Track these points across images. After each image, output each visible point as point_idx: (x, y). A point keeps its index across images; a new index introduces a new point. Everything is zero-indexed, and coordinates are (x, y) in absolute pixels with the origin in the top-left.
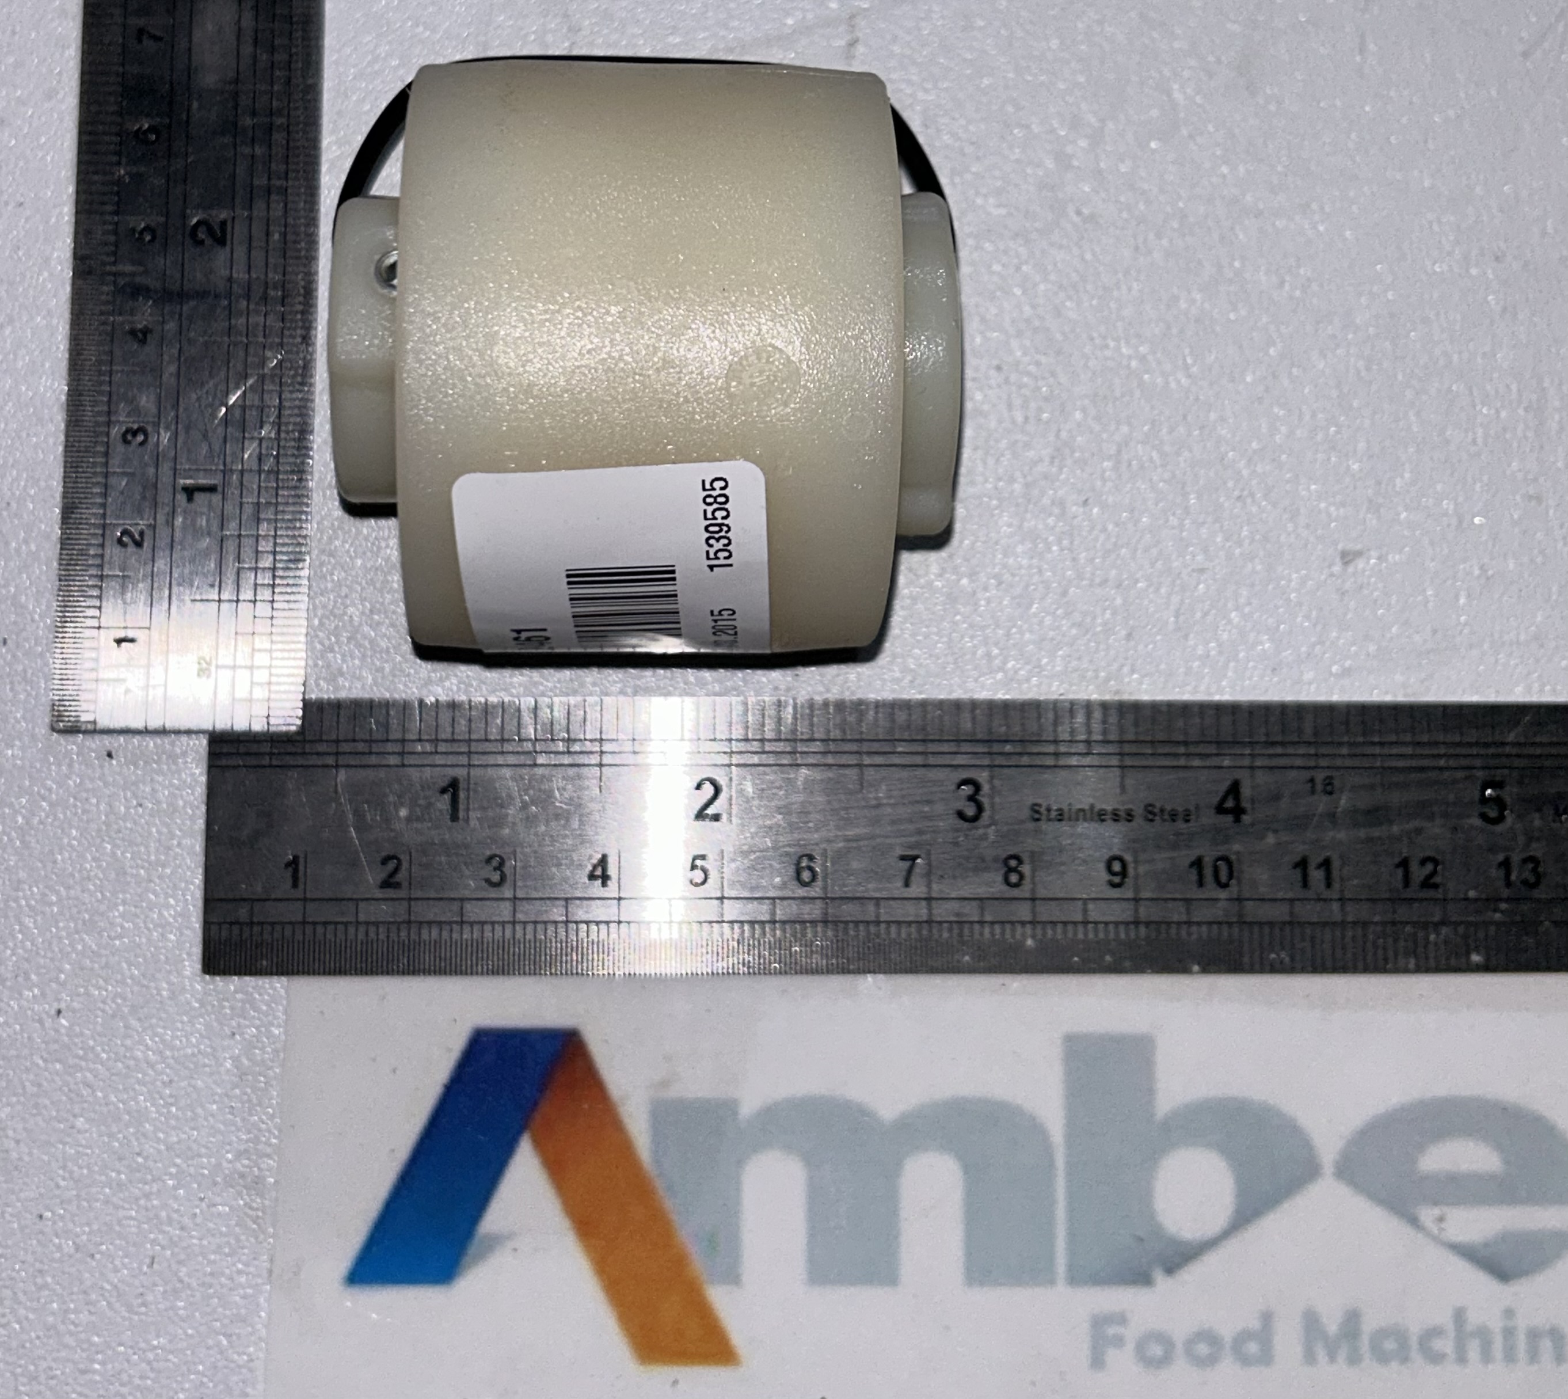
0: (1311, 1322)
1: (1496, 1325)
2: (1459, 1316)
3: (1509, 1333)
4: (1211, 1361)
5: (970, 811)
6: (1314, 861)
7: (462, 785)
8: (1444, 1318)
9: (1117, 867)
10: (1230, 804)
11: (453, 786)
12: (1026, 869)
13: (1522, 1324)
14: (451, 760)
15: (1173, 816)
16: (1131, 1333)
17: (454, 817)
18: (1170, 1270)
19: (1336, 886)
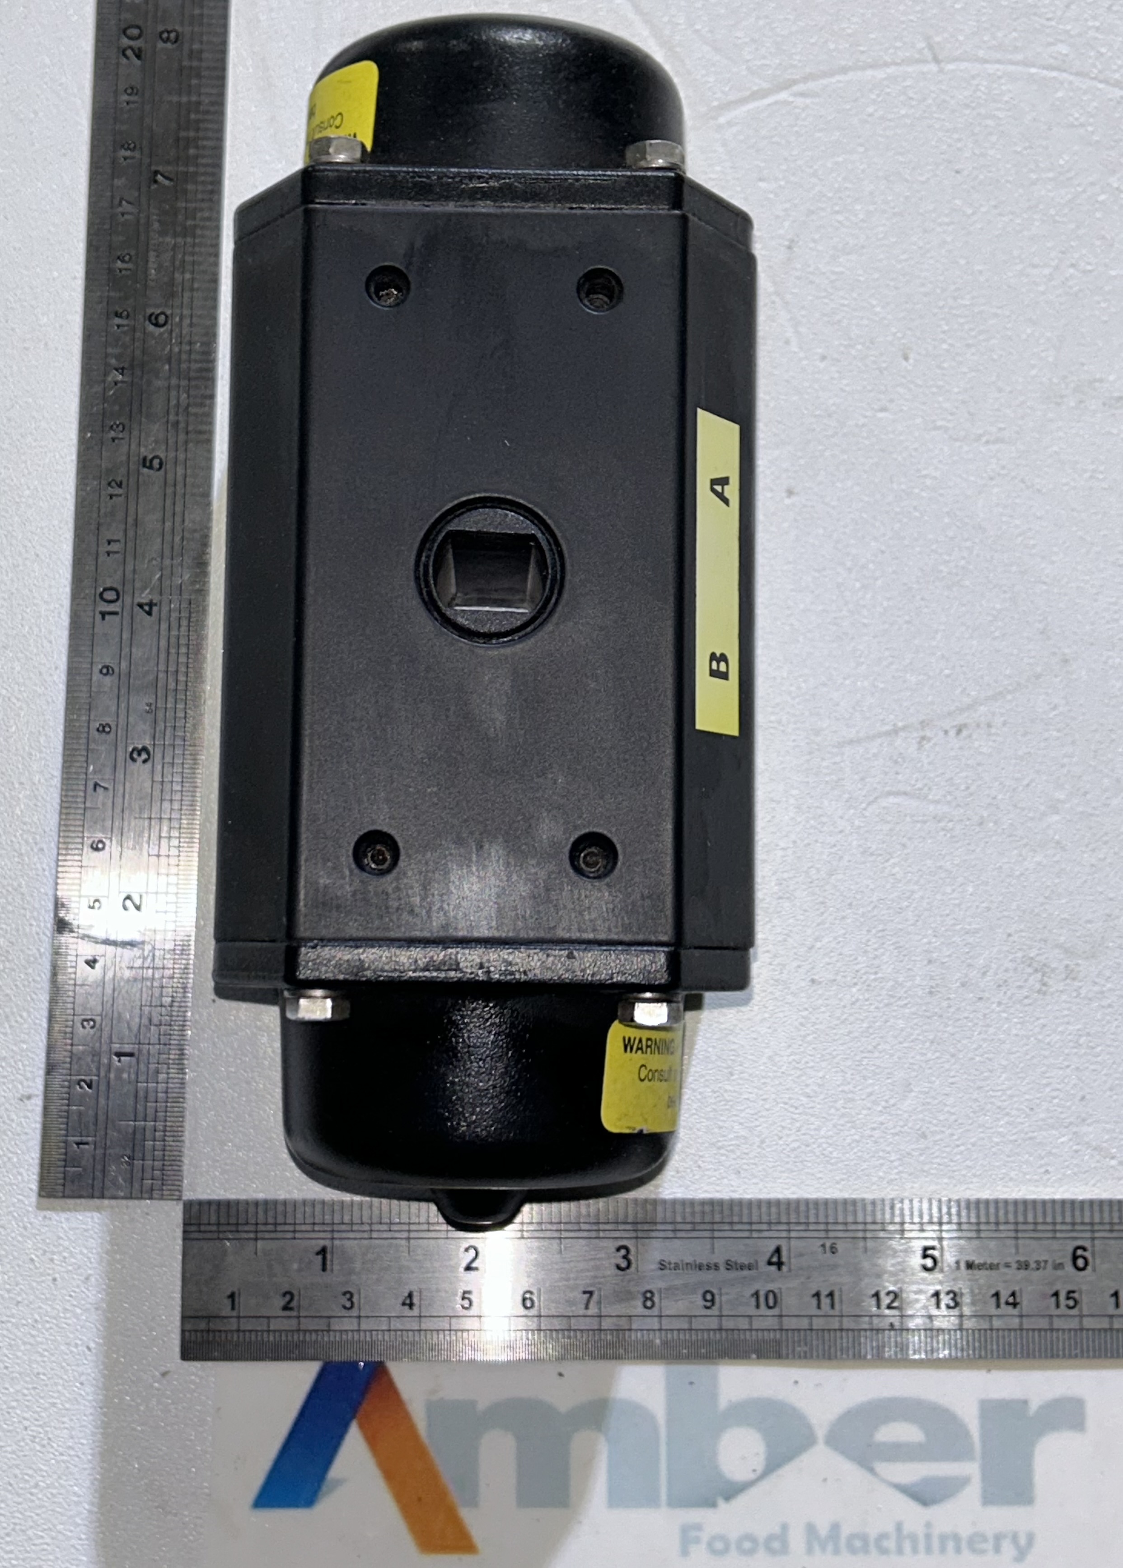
0: (811, 1529)
1: (921, 1532)
2: (899, 1527)
3: (928, 1536)
4: (751, 1552)
5: (624, 1264)
6: (824, 1293)
7: (329, 1250)
8: (890, 1528)
9: (709, 1297)
10: (775, 1259)
11: (323, 1251)
12: (656, 1299)
13: (936, 1532)
14: (322, 1235)
15: (742, 1267)
16: (705, 1537)
17: (324, 1269)
18: (728, 1498)
19: (837, 1306)
